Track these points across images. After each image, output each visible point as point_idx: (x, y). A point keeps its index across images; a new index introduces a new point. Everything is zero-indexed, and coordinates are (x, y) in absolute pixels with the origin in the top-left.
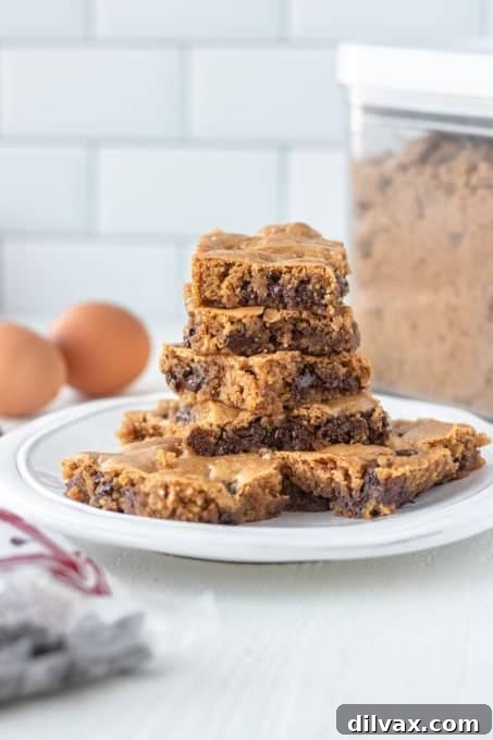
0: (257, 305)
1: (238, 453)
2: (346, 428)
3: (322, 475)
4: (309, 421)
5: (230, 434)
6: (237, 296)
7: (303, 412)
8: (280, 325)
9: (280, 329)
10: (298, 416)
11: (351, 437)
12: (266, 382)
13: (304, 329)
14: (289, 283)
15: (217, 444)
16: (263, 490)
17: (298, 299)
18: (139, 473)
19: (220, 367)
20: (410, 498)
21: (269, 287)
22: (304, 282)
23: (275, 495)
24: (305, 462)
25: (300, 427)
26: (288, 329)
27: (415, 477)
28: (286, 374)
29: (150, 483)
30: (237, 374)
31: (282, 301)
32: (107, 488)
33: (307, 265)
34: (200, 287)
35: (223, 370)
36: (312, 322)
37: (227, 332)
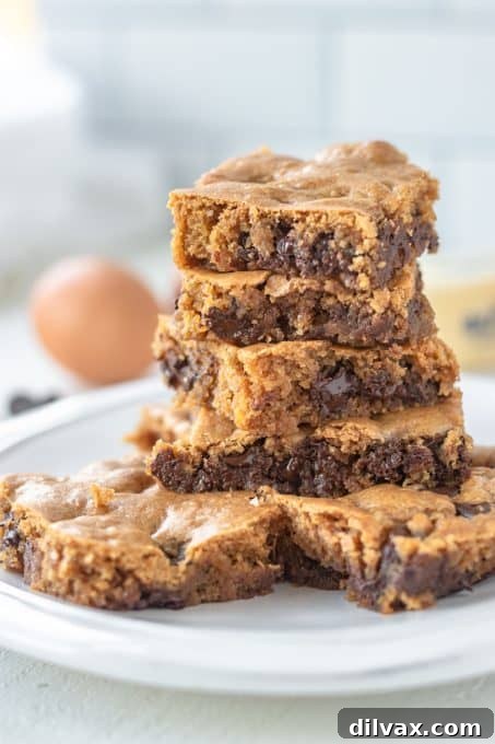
0: (259, 269)
1: (227, 490)
2: (394, 460)
3: (329, 539)
4: (338, 448)
5: (215, 461)
6: (230, 254)
7: (330, 433)
8: (291, 301)
9: (294, 306)
10: (324, 439)
11: (404, 476)
12: (263, 388)
13: (330, 307)
14: (301, 237)
15: (195, 475)
16: (231, 556)
17: (315, 263)
18: (40, 521)
19: (213, 358)
20: (465, 583)
21: (275, 241)
22: (324, 236)
23: (255, 564)
24: (307, 515)
25: (325, 455)
26: (306, 306)
27: (468, 552)
28: (299, 376)
29: (47, 538)
30: (226, 372)
31: (292, 264)
32: (11, 535)
33: (328, 209)
34: (183, 238)
35: (215, 363)
36: (341, 298)
37: (205, 310)
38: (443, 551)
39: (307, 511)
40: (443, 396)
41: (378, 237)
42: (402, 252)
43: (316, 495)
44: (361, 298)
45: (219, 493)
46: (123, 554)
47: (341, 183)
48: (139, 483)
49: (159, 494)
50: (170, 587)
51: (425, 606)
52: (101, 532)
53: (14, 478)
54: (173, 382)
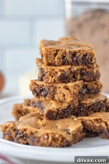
1: (64, 118)
2: (99, 106)
4: (86, 105)
5: (61, 111)
6: (61, 61)
9: (76, 73)
10: (83, 104)
11: (100, 110)
12: (74, 92)
13: (84, 72)
14: (80, 56)
15: (56, 115)
17: (83, 62)
19: (54, 87)
21: (72, 58)
22: (85, 56)
23: (81, 133)
25: (84, 107)
26: (79, 73)
28: (79, 89)
31: (77, 63)
34: (47, 59)
36: (87, 70)
37: (59, 75)
44: (91, 70)
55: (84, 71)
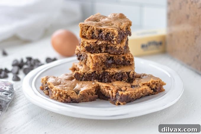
0: (96, 39)
1: (88, 81)
2: (120, 76)
4: (110, 73)
5: (86, 75)
6: (90, 36)
7: (108, 71)
8: (102, 45)
9: (102, 46)
10: (107, 72)
11: (122, 79)
12: (96, 62)
14: (104, 34)
15: (82, 78)
16: (88, 93)
17: (106, 38)
18: (52, 86)
19: (86, 55)
20: (132, 100)
21: (99, 34)
22: (108, 33)
23: (93, 95)
24: (103, 86)
25: (107, 75)
26: (104, 46)
27: (132, 94)
28: (103, 60)
29: (54, 89)
30: (89, 58)
31: (102, 38)
32: (47, 88)
33: (109, 28)
34: (82, 32)
35: (87, 56)
36: (111, 45)
37: (85, 46)
38: (128, 94)
39: (103, 85)
40: (131, 64)
41: (118, 34)
42: (123, 37)
43: (105, 83)
44: (115, 45)
45: (86, 81)
46: (68, 92)
47: (112, 23)
48: (71, 79)
49: (75, 81)
50: (76, 99)
51: (124, 104)
52: (64, 88)
53: (47, 77)
54: (79, 59)
55: (109, 46)
